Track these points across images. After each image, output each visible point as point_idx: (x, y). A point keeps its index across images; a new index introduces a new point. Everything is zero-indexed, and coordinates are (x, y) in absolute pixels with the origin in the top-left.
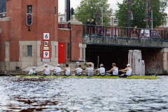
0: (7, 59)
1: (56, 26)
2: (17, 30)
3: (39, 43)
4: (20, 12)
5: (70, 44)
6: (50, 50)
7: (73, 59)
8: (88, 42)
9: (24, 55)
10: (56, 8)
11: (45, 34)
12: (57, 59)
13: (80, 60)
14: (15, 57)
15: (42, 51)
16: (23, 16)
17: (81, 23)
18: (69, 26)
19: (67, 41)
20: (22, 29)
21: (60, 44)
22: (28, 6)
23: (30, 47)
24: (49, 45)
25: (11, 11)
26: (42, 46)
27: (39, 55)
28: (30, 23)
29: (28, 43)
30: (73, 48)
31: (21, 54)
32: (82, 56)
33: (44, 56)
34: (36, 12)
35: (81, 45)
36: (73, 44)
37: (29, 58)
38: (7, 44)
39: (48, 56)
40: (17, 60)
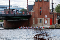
0: (34, 24)
1: (49, 13)
2: (37, 15)
3: (44, 18)
4: (38, 9)
5: (53, 19)
6: (47, 21)
7: (54, 23)
8: (59, 18)
9: (39, 22)
10: (49, 8)
11: (45, 16)
12: (49, 24)
13: (57, 24)
14: (36, 23)
15: (45, 21)
16: (39, 10)
17: (57, 12)
18: (53, 13)
19: (52, 18)
20: (38, 14)
21: (50, 19)
22: (40, 7)
23: (41, 20)
24: (47, 19)
25: (35, 9)
26: (45, 19)
27: (44, 22)
28: (41, 12)
29: (40, 19)
30: (54, 20)
31: (38, 22)
32: (57, 22)
33: (45, 23)
34: (43, 9)
35: (57, 19)
36: (54, 19)
37: (41, 23)
38: (34, 19)
39: (46, 23)
40: (37, 24)
